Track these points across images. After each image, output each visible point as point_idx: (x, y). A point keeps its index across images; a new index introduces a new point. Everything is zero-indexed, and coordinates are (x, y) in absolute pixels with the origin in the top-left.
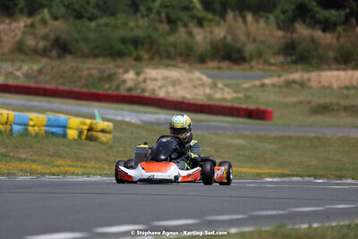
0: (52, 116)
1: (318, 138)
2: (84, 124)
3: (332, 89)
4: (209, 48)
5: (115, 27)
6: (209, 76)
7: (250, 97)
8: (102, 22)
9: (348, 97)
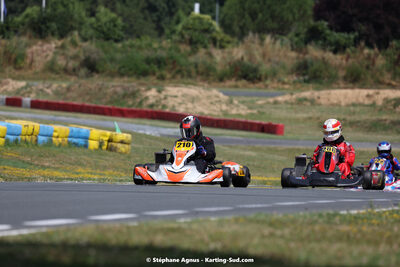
0: (74, 128)
2: (105, 136)
4: (228, 67)
5: (140, 48)
6: (225, 94)
7: (264, 113)
8: (127, 43)
9: (354, 113)
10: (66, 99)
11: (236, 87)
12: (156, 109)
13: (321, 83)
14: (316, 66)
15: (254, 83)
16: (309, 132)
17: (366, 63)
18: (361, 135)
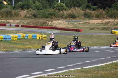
1: (92, 36)
2: (40, 36)
3: (95, 24)
4: (67, 15)
5: (46, 11)
6: (67, 22)
7: (77, 26)
8: (43, 10)
9: (98, 25)
10: (30, 24)
11: (70, 20)
12: (51, 26)
13: (90, 18)
14: (88, 14)
15: (74, 19)
16: (88, 31)
17: (100, 13)
18: (100, 31)
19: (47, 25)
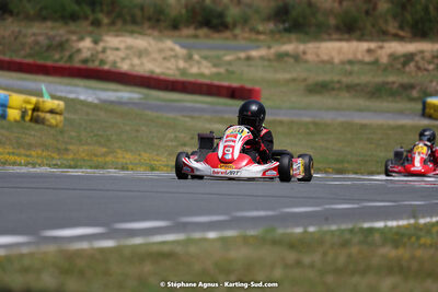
1: (315, 124)
2: (29, 102)
3: (333, 63)
4: (184, 11)
6: (183, 46)
7: (233, 73)
9: (351, 73)
11: (196, 37)
12: (91, 65)
13: (306, 33)
15: (218, 32)
17: (365, 7)
18: (362, 102)
19: (71, 57)
